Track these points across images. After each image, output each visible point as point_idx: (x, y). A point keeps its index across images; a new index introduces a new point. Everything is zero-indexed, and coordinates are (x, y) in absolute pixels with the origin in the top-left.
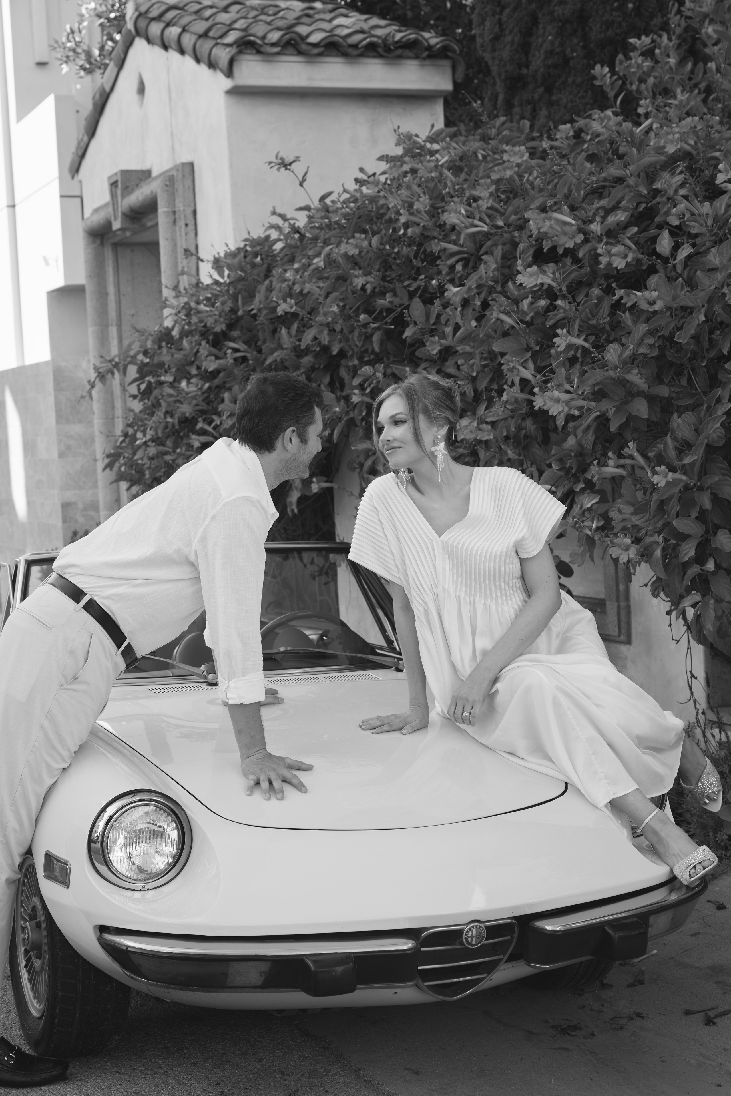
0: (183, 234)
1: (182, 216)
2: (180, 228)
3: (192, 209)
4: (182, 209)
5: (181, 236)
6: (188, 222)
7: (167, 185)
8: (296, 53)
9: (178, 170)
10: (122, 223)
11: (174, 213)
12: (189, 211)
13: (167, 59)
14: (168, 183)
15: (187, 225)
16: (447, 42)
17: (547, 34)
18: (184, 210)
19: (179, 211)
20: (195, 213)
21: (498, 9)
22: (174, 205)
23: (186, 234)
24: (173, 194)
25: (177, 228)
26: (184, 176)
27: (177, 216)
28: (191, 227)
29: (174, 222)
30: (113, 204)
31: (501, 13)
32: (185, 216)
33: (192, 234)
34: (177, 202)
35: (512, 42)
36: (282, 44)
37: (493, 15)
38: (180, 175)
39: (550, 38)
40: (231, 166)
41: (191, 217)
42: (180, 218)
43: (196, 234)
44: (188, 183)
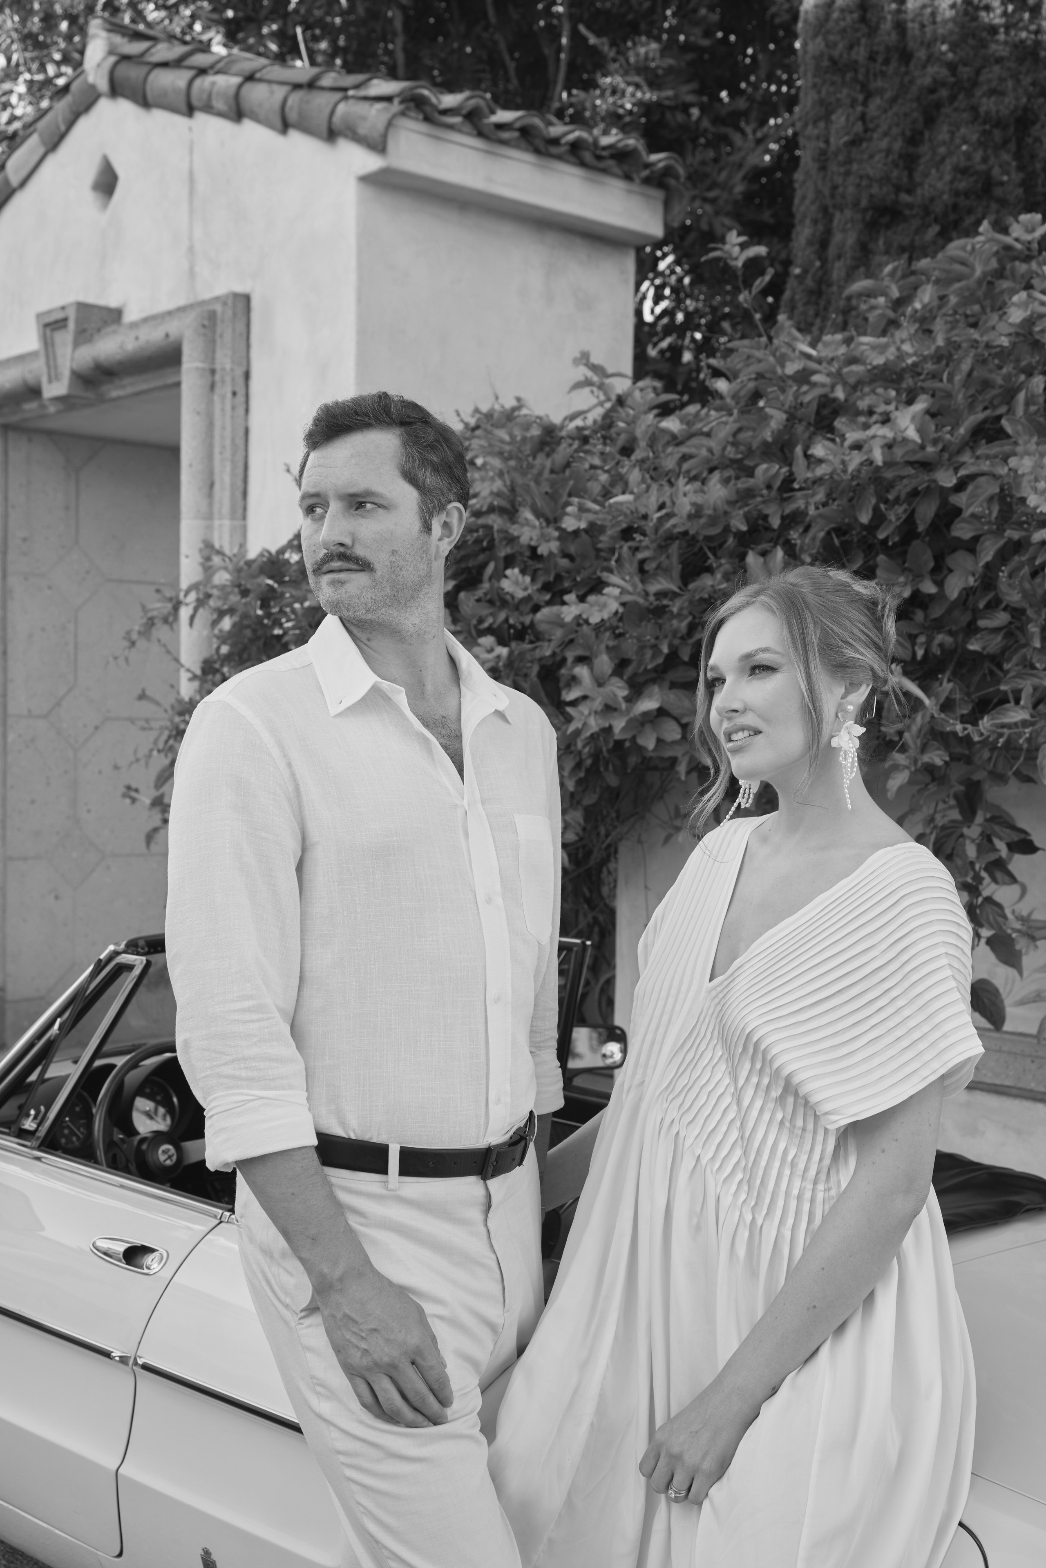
0: (228, 408)
1: (228, 379)
2: (223, 397)
3: (244, 369)
4: (228, 366)
5: (223, 410)
6: (237, 389)
7: (204, 326)
8: (475, 132)
9: (225, 304)
10: (71, 386)
11: (213, 372)
12: (239, 372)
13: (190, 129)
14: (206, 323)
15: (234, 394)
16: (672, 162)
17: (958, 141)
18: (232, 370)
19: (223, 369)
20: (247, 376)
21: (861, 97)
22: (213, 359)
23: (233, 408)
24: (213, 342)
25: (216, 398)
26: (235, 314)
27: (217, 377)
28: (240, 398)
29: (212, 387)
30: (47, 357)
31: (865, 103)
32: (233, 379)
33: (241, 410)
34: (219, 354)
35: (888, 151)
36: (464, 112)
37: (852, 106)
38: (229, 313)
39: (964, 148)
40: (359, 300)
41: (241, 381)
42: (223, 381)
43: (247, 411)
44: (241, 326)
